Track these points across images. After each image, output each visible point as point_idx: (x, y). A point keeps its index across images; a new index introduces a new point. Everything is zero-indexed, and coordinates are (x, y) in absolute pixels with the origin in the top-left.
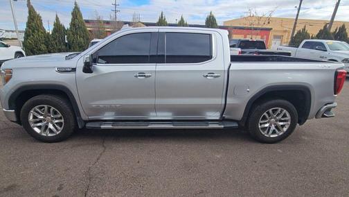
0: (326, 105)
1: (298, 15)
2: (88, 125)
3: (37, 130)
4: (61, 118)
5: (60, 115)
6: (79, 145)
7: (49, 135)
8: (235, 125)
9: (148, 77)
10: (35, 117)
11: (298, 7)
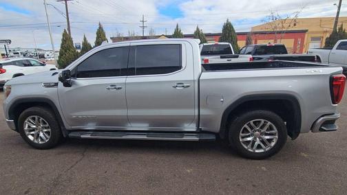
0: (322, 116)
1: (338, 13)
2: (71, 135)
3: (31, 138)
4: (48, 128)
5: (47, 125)
6: (62, 153)
7: (40, 143)
8: (212, 137)
9: (119, 88)
10: (29, 127)
11: (338, 4)
